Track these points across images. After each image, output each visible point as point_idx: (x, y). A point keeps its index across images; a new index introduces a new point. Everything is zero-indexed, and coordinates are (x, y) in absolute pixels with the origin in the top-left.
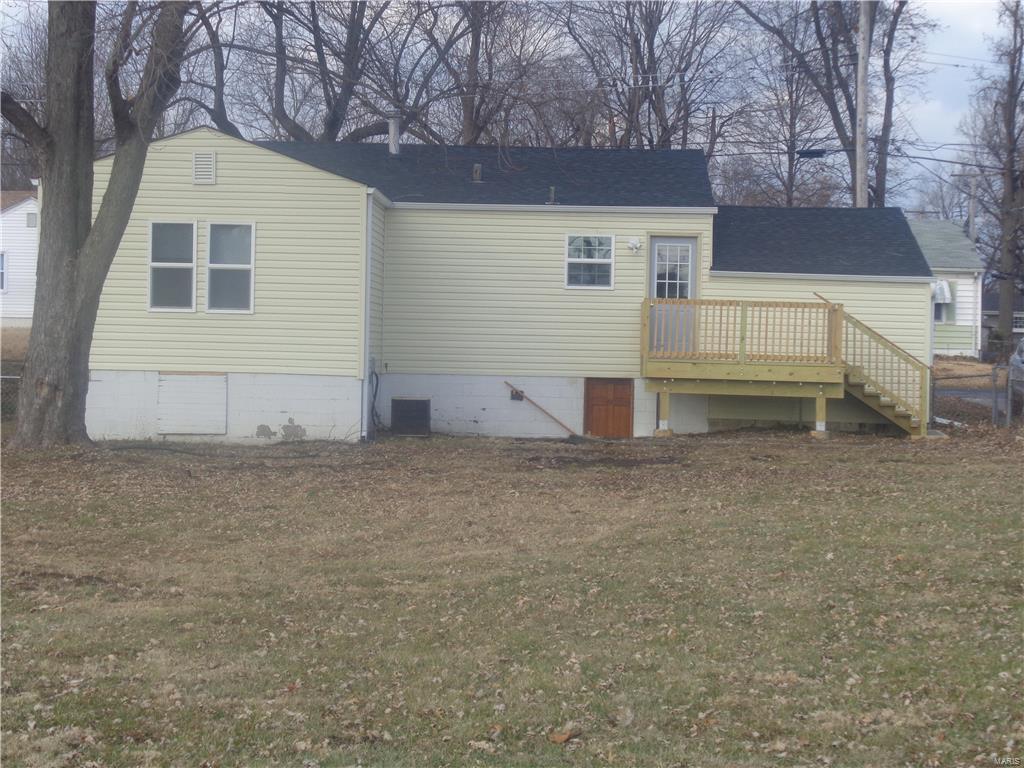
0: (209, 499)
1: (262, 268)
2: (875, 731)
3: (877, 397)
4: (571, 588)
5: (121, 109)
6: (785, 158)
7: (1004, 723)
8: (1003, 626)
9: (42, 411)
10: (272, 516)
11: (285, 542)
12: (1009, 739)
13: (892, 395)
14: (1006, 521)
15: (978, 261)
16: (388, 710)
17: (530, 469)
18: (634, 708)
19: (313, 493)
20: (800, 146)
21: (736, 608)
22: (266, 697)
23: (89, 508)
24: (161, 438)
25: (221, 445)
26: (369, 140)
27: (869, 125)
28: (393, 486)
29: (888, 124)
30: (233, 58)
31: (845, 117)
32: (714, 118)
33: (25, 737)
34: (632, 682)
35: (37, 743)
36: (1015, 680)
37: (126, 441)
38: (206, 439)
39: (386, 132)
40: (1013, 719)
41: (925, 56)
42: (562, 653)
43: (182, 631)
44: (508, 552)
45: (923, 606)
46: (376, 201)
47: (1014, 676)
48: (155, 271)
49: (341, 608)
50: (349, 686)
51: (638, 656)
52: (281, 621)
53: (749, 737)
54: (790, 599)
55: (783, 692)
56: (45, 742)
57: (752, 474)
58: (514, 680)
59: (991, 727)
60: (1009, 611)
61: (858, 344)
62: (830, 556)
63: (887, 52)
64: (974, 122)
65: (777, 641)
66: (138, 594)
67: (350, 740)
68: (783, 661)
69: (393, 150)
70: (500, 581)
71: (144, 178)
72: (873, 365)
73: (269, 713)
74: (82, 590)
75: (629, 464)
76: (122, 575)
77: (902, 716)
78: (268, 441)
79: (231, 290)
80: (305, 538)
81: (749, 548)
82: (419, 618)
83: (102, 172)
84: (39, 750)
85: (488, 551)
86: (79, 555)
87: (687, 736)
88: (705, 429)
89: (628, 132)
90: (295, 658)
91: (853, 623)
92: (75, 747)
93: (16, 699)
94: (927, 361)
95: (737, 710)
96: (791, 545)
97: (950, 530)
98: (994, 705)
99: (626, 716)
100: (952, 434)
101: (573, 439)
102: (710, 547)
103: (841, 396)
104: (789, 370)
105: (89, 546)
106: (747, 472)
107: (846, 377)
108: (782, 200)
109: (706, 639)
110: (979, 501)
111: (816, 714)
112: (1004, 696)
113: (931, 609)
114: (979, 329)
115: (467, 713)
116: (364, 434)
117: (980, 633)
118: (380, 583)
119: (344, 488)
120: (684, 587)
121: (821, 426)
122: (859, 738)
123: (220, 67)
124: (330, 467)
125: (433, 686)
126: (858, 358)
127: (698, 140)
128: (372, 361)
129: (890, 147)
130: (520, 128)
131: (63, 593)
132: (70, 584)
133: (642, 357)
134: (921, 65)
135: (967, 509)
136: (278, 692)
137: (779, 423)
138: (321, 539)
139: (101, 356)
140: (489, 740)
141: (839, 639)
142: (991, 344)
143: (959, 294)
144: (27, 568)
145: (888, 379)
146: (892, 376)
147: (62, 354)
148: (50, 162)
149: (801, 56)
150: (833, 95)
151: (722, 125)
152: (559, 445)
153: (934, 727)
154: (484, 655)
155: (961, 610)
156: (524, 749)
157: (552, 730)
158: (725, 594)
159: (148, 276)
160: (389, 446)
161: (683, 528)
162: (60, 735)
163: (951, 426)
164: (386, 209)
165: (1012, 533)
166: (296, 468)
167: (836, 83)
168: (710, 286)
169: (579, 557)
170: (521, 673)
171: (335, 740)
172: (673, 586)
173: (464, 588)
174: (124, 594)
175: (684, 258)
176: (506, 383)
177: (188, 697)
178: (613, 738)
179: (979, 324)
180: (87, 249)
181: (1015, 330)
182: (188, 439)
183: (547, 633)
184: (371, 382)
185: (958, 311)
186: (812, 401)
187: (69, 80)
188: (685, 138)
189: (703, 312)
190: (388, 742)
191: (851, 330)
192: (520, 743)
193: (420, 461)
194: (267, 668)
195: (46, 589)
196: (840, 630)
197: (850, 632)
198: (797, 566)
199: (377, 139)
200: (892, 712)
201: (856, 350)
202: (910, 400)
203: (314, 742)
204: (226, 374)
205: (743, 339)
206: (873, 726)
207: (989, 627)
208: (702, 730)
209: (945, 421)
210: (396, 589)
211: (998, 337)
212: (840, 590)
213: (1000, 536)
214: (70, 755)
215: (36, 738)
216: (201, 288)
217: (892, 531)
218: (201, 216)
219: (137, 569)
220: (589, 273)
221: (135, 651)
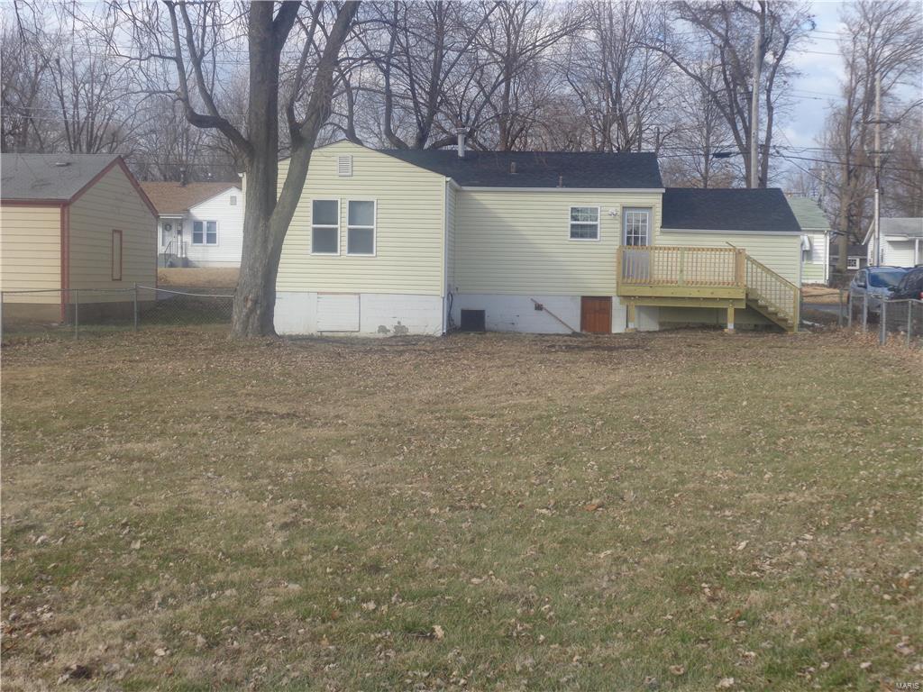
0: (353, 370)
1: (382, 227)
2: (786, 505)
3: (766, 307)
4: (584, 421)
5: (295, 128)
6: (703, 159)
7: (867, 501)
8: (858, 445)
9: (248, 317)
10: (393, 380)
11: (402, 395)
12: (870, 510)
13: (775, 307)
14: (854, 384)
15: (826, 224)
16: (483, 491)
17: (549, 352)
18: (635, 490)
19: (416, 366)
20: (713, 151)
21: (689, 434)
22: (407, 483)
23: (280, 374)
24: (319, 334)
25: (357, 338)
26: (444, 148)
27: (760, 137)
28: (466, 362)
29: (769, 137)
30: (360, 98)
31: (742, 134)
32: (659, 133)
33: (265, 505)
34: (630, 476)
35: (273, 508)
36: (871, 476)
37: (297, 335)
38: (349, 334)
39: (456, 143)
40: (871, 499)
41: (793, 93)
42: (585, 459)
43: (350, 445)
44: (542, 401)
45: (807, 432)
46: (451, 186)
47: (870, 473)
48: (315, 229)
49: (444, 433)
50: (457, 477)
51: (632, 461)
52: (409, 440)
53: (707, 508)
54: (722, 428)
55: (725, 483)
56: (277, 508)
57: (689, 355)
58: (557, 475)
59: (859, 503)
60: (861, 436)
61: (754, 274)
62: (745, 403)
63: (769, 91)
64: (825, 135)
65: (717, 453)
66: (319, 424)
67: (462, 508)
68: (722, 465)
69: (461, 154)
70: (540, 418)
71: (309, 172)
72: (764, 288)
73: (410, 492)
74: (286, 421)
75: (611, 349)
76: (307, 413)
77: (803, 497)
78: (385, 336)
79: (361, 242)
80: (415, 393)
81: (693, 398)
82: (493, 439)
83: (283, 168)
84: (275, 512)
85: (530, 401)
86: (279, 402)
87: (669, 507)
88: (657, 328)
89: (603, 143)
90: (420, 461)
91: (763, 443)
92: (296, 510)
93: (256, 483)
94: (798, 285)
95: (698, 493)
96: (719, 397)
97: (819, 388)
98: (859, 490)
99: (630, 495)
100: (814, 331)
101: (574, 334)
102: (668, 398)
103: (744, 307)
104: (711, 290)
105: (283, 397)
106: (686, 354)
107: (747, 294)
108: (701, 186)
109: (673, 451)
110: (835, 371)
111: (747, 495)
112: (864, 485)
113: (812, 435)
114: (828, 266)
115: (531, 493)
116: (445, 331)
117: (845, 449)
118: (466, 418)
119: (436, 363)
120: (654, 421)
121: (731, 326)
122: (776, 509)
123: (351, 103)
124: (426, 351)
125: (508, 478)
126: (754, 283)
127: (647, 147)
128: (449, 286)
129: (772, 151)
130: (536, 141)
131: (274, 423)
132: (277, 418)
133: (618, 283)
134: (791, 98)
135: (827, 375)
136: (414, 480)
137: (703, 324)
138: (424, 393)
139: (283, 282)
140: (548, 509)
141: (755, 452)
142: (834, 276)
143: (815, 244)
144: (250, 409)
145: (773, 296)
146: (776, 295)
147: (259, 281)
148: (251, 162)
149: (714, 94)
150: (734, 119)
151: (664, 138)
152: (566, 338)
153: (823, 503)
154: (536, 460)
155: (830, 436)
156: (569, 514)
157: (585, 503)
158: (681, 426)
159: (310, 233)
160: (460, 339)
161: (650, 387)
162: (287, 503)
163: (813, 326)
164: (457, 191)
165: (858, 390)
166: (404, 351)
167: (735, 111)
168: (660, 238)
169: (587, 404)
170: (560, 470)
171: (453, 508)
172: (648, 420)
173: (519, 421)
174: (311, 424)
175: (644, 221)
176: (532, 300)
177: (360, 483)
178: (624, 508)
179: (827, 263)
180: (274, 216)
181: (849, 268)
182: (336, 334)
183: (574, 448)
184: (448, 299)
185: (814, 255)
186: (725, 310)
187: (263, 111)
188: (639, 146)
189: (656, 255)
190: (484, 510)
191: (750, 266)
192: (567, 511)
193: (481, 347)
194: (405, 466)
195: (263, 421)
196: (756, 447)
197: (762, 448)
198: (724, 409)
199: (449, 147)
200: (795, 494)
201: (753, 279)
202: (787, 310)
203: (440, 509)
204: (359, 294)
205: (682, 271)
206: (784, 502)
207: (850, 446)
208: (678, 504)
209: (810, 323)
210: (477, 422)
211: (839, 271)
212: (753, 423)
213: (851, 392)
214: (294, 515)
215: (272, 505)
216: (343, 240)
217: (782, 389)
218: (343, 195)
219: (316, 409)
220: (583, 230)
221: (323, 457)
